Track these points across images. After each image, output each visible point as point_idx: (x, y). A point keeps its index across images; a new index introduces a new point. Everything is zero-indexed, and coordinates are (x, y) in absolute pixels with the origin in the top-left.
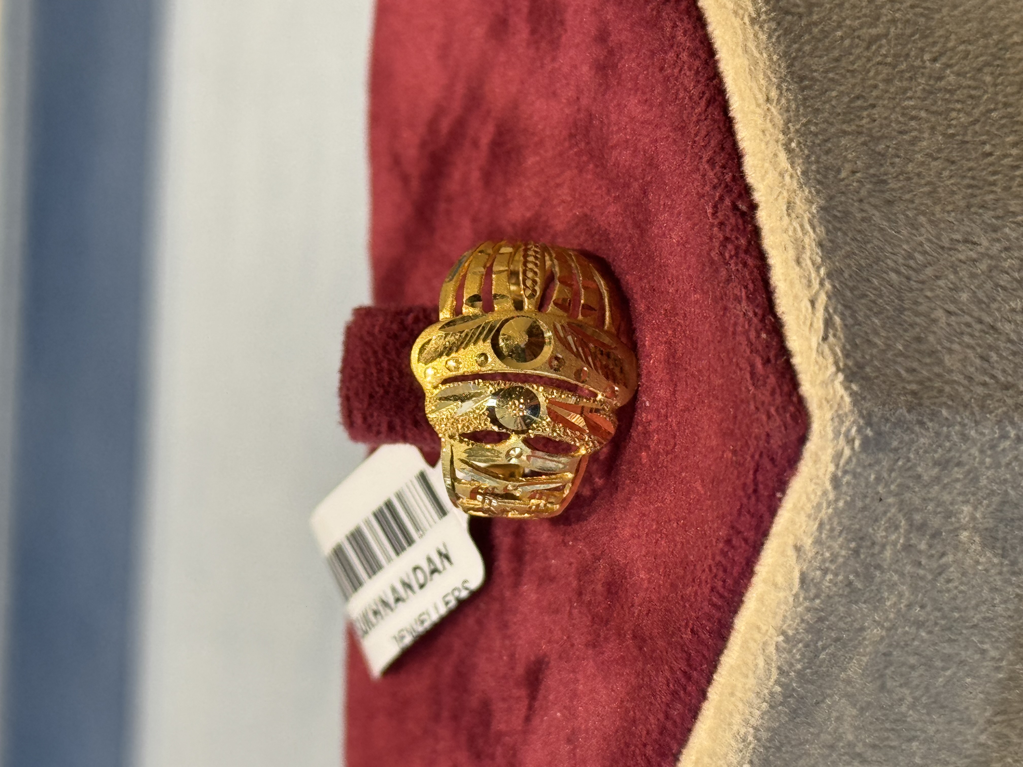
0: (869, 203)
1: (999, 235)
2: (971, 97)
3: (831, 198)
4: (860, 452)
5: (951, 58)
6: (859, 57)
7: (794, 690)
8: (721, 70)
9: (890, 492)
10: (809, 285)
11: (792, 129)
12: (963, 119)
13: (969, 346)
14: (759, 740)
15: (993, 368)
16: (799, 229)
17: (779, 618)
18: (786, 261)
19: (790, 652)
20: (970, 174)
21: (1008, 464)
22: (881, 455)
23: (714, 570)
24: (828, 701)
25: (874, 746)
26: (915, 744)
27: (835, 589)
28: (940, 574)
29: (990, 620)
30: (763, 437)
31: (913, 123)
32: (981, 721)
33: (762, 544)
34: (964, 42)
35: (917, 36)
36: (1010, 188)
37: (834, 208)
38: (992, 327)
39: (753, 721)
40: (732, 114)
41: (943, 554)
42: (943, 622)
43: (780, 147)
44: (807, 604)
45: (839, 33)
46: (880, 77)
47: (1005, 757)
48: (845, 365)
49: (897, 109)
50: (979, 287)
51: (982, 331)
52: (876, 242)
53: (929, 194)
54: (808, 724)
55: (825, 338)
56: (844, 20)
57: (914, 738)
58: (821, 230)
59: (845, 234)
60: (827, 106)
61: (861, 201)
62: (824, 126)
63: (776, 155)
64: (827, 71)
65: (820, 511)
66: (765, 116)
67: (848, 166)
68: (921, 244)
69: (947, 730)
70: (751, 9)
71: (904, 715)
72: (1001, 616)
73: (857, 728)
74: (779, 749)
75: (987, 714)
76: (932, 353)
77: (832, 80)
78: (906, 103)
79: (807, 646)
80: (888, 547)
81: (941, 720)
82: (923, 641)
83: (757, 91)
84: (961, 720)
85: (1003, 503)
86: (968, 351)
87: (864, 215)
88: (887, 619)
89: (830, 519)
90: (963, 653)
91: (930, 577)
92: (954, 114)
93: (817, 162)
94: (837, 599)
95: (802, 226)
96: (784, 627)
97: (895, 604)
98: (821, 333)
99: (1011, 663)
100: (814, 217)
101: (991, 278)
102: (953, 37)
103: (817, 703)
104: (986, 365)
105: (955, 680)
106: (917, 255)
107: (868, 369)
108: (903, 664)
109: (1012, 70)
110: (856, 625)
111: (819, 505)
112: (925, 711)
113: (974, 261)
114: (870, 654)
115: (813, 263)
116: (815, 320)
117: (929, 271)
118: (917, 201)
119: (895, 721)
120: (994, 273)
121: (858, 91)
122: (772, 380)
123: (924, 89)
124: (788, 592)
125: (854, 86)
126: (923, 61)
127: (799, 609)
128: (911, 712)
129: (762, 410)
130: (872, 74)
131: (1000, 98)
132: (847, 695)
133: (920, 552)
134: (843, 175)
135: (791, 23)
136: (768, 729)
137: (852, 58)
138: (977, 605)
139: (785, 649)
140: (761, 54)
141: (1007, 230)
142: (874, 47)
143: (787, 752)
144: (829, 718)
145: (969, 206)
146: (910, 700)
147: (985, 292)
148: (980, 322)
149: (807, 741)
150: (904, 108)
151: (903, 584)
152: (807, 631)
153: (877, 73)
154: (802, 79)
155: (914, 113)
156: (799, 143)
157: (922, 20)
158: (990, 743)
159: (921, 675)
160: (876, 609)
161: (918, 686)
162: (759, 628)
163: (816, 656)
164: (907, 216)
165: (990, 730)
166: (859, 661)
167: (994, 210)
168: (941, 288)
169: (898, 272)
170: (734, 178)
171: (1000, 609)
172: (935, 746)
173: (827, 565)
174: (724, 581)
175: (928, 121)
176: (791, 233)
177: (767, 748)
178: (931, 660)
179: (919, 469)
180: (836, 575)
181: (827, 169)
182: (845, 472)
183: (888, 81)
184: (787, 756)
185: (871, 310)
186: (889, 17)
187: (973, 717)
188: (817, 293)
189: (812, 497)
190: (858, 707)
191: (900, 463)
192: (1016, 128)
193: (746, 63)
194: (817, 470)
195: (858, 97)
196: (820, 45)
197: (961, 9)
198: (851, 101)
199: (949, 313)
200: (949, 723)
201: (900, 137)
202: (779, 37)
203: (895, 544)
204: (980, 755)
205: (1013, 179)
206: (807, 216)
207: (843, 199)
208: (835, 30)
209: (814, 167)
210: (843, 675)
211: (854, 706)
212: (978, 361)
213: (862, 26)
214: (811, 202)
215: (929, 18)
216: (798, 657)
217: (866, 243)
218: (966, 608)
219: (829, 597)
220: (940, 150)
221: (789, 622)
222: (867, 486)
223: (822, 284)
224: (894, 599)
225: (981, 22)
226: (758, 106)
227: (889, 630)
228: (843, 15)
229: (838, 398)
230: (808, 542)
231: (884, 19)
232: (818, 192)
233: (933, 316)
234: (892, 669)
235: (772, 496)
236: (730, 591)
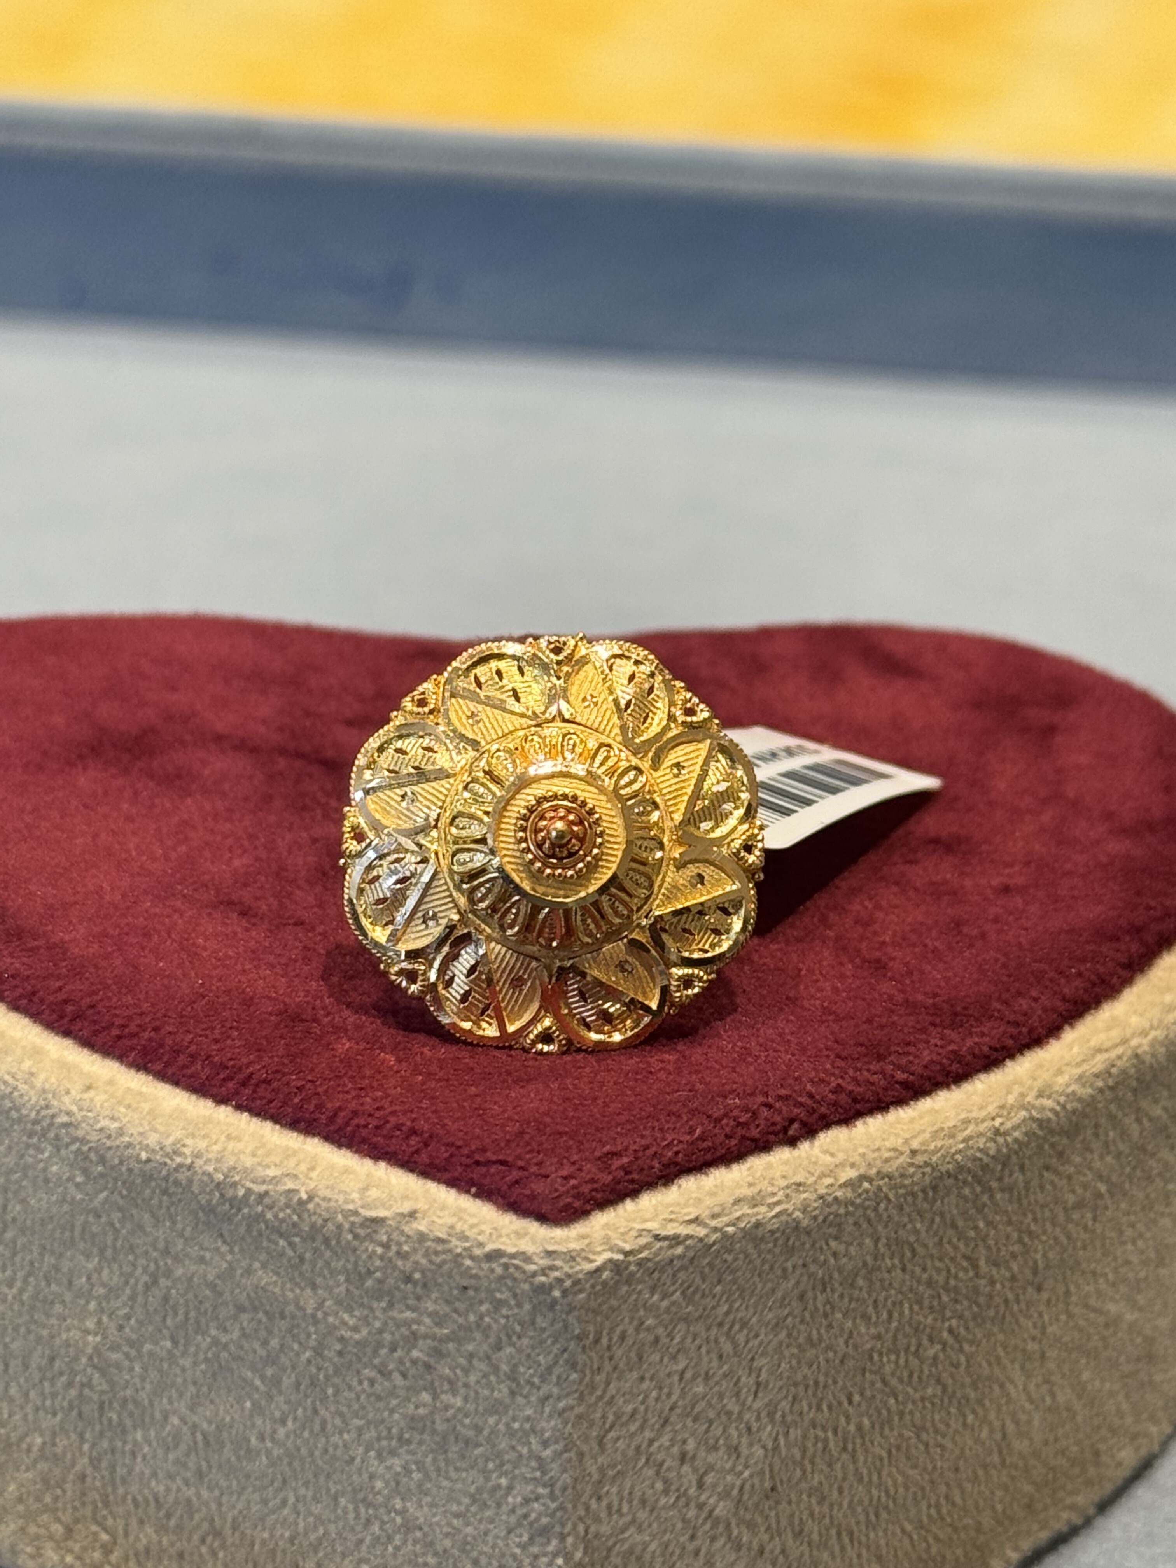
0: (802, 1275)
1: (765, 1420)
2: (911, 1375)
3: (808, 1233)
4: (532, 1284)
5: (952, 1348)
6: (956, 1248)
7: (239, 1210)
8: (940, 1093)
9: (481, 1317)
10: (714, 1216)
11: (881, 1183)
12: (888, 1369)
13: (646, 1397)
14: (176, 1170)
15: (622, 1425)
16: (775, 1199)
17: (328, 1193)
18: (738, 1186)
19: (288, 1206)
20: (830, 1381)
21: (513, 1448)
22: (527, 1307)
23: (378, 1114)
24: (224, 1248)
25: (166, 1299)
26: (168, 1344)
27: (364, 1256)
28: (380, 1372)
29: (323, 1429)
30: (543, 1171)
31: (885, 1315)
32: (195, 1418)
33: (412, 1171)
34: (968, 1361)
35: (975, 1309)
36: (814, 1427)
37: (798, 1238)
38: (666, 1421)
39: (199, 1162)
40: (892, 1110)
41: (404, 1376)
42: (321, 1377)
43: (862, 1171)
44: (347, 1226)
45: (981, 1224)
46: (934, 1273)
47: (150, 1445)
48: (630, 1263)
49: (900, 1297)
50: (710, 1405)
51: (662, 1412)
52: (760, 1286)
53: (809, 1339)
54: (197, 1225)
55: (657, 1237)
56: (995, 1228)
57: (175, 1343)
58: (775, 1225)
59: (770, 1251)
60: (906, 1220)
61: (804, 1265)
62: (885, 1216)
63: (853, 1165)
64: (942, 1214)
65: (459, 1239)
66: (895, 1150)
67: (842, 1248)
68: (757, 1336)
69: (185, 1380)
70: (1009, 1125)
71: (205, 1333)
72: (328, 1442)
73: (190, 1279)
74: (165, 1192)
75: (205, 1425)
76: (640, 1358)
77: (933, 1221)
78: (906, 1305)
79: (295, 1225)
80: (414, 1315)
81: (198, 1373)
82: (298, 1355)
83: (920, 1139)
84: (198, 1396)
85: (467, 1442)
86: (641, 1398)
87: (790, 1269)
88: (326, 1314)
89: (450, 1251)
90: (282, 1398)
91: (376, 1361)
92: (893, 1357)
93: (847, 1213)
94: (352, 1259)
95: (779, 1203)
96: (317, 1199)
97: (345, 1323)
98: (664, 1233)
99: (268, 1453)
100: (790, 1215)
101: (719, 1414)
102: (974, 1349)
103: (222, 1235)
104: (625, 1418)
105: (247, 1389)
106: (745, 1331)
107: (625, 1288)
108: (270, 1332)
109: (937, 1417)
110: (319, 1280)
111: (466, 1239)
112: (210, 1355)
113: (738, 1395)
114: (284, 1295)
115: (738, 1219)
116: (676, 1225)
117: (727, 1347)
118: (802, 1327)
119: (198, 1322)
120: (724, 1418)
121: (921, 1251)
122: (607, 1179)
123: (919, 1323)
124: (359, 1203)
125: (925, 1246)
126: (949, 1319)
127: (340, 1217)
128: (209, 1340)
129: (573, 1169)
130: (938, 1264)
131: (910, 1406)
132: (231, 1269)
133: (409, 1351)
134: (833, 1244)
135: (993, 1171)
136: (190, 1181)
137: (955, 1240)
138: (341, 1415)
139: (290, 1200)
140: (963, 1141)
141: (769, 1428)
142: (965, 1264)
143: (161, 1201)
144: (202, 1248)
145: (796, 1384)
146: (224, 1340)
147: (703, 1410)
148: (672, 1409)
149: (174, 1223)
150: (901, 1303)
151: (369, 1333)
152: (313, 1226)
153: (938, 1271)
154: (935, 1188)
155: (896, 1315)
156: (867, 1191)
157: (992, 1313)
158: (169, 1428)
159: (255, 1352)
160: (339, 1302)
161: (241, 1347)
162: (312, 1169)
163: (281, 1235)
164: (786, 1317)
165: (185, 1429)
166: (275, 1282)
167: (791, 1412)
168: (710, 1362)
169: (727, 1313)
170: (823, 1117)
171: (335, 1439)
172: (165, 1366)
173: (394, 1248)
174: (366, 1126)
175: (887, 1330)
176: (770, 1189)
177: (166, 1179)
178: (274, 1363)
179: (509, 1350)
180: (382, 1258)
181: (840, 1225)
182: (506, 1266)
183: (930, 1283)
184: (155, 1202)
185: (689, 1287)
186: (997, 1277)
187: (200, 1409)
188: (705, 1225)
189: (475, 1230)
190: (218, 1282)
191: (518, 1328)
192: (877, 1427)
193: (951, 1124)
194: (508, 1235)
195: (913, 1251)
196: (970, 1205)
197: (1002, 1354)
198: (911, 1245)
199: (682, 1373)
200: (195, 1383)
201: (870, 1302)
202: (981, 1159)
203: (418, 1322)
204: (152, 1416)
205: (824, 1429)
206: (790, 1207)
207: (807, 1246)
208: (985, 1218)
209: (842, 1211)
210: (257, 1265)
211: (218, 1277)
212: (629, 1408)
213: (988, 1248)
214: (804, 1211)
215: (993, 1320)
216: (281, 1215)
217: (759, 1275)
218: (338, 1402)
219: (355, 1250)
220: (856, 1347)
221: (324, 1204)
222: (490, 1291)
223: (715, 1229)
224: (351, 1322)
225: (989, 1378)
226: (906, 1141)
227: (313, 1316)
228: (1000, 1226)
229: (592, 1257)
230: (421, 1226)
231: (994, 1271)
232: (815, 1218)
233: (680, 1357)
234: (264, 1320)
235: (472, 1183)
236: (353, 1132)
